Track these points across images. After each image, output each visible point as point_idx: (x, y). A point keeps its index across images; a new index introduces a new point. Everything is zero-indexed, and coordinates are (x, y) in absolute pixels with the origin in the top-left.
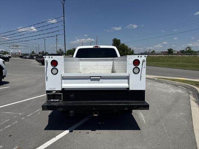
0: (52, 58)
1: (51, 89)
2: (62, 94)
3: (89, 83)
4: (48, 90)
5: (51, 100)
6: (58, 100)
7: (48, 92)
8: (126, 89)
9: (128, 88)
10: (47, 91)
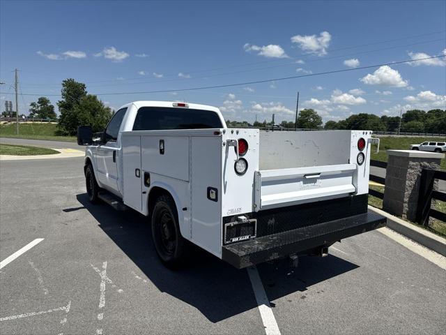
0: (237, 133)
1: (232, 211)
2: (256, 220)
3: (300, 189)
4: (227, 215)
5: (233, 240)
6: (248, 237)
7: (226, 219)
8: (347, 196)
9: (356, 192)
10: (224, 218)
